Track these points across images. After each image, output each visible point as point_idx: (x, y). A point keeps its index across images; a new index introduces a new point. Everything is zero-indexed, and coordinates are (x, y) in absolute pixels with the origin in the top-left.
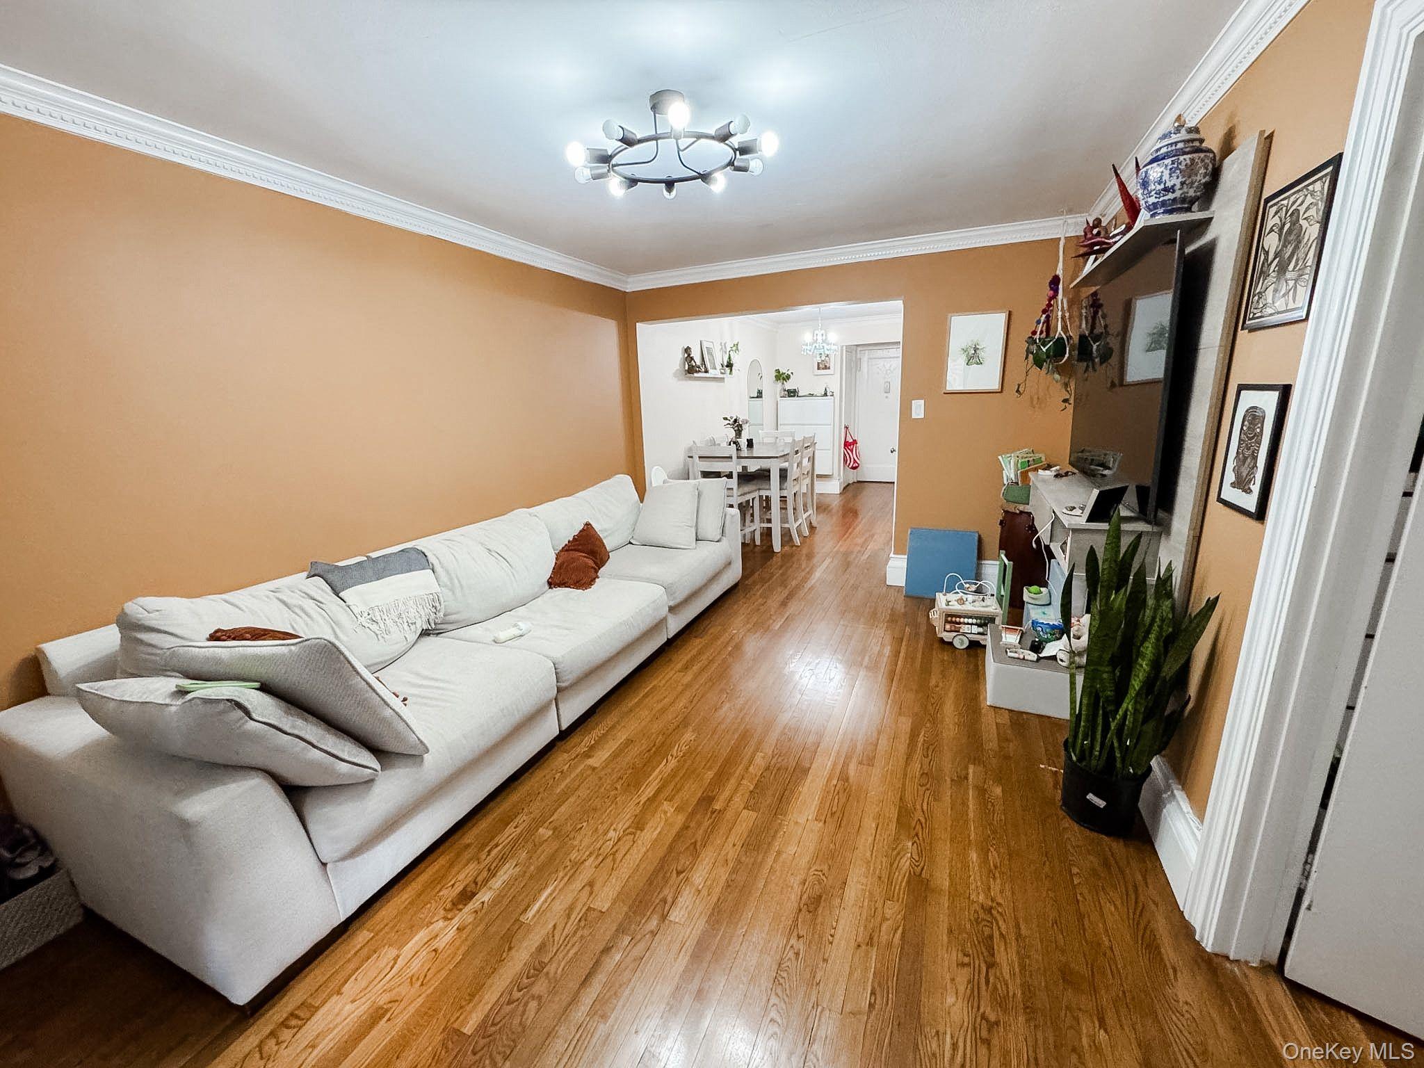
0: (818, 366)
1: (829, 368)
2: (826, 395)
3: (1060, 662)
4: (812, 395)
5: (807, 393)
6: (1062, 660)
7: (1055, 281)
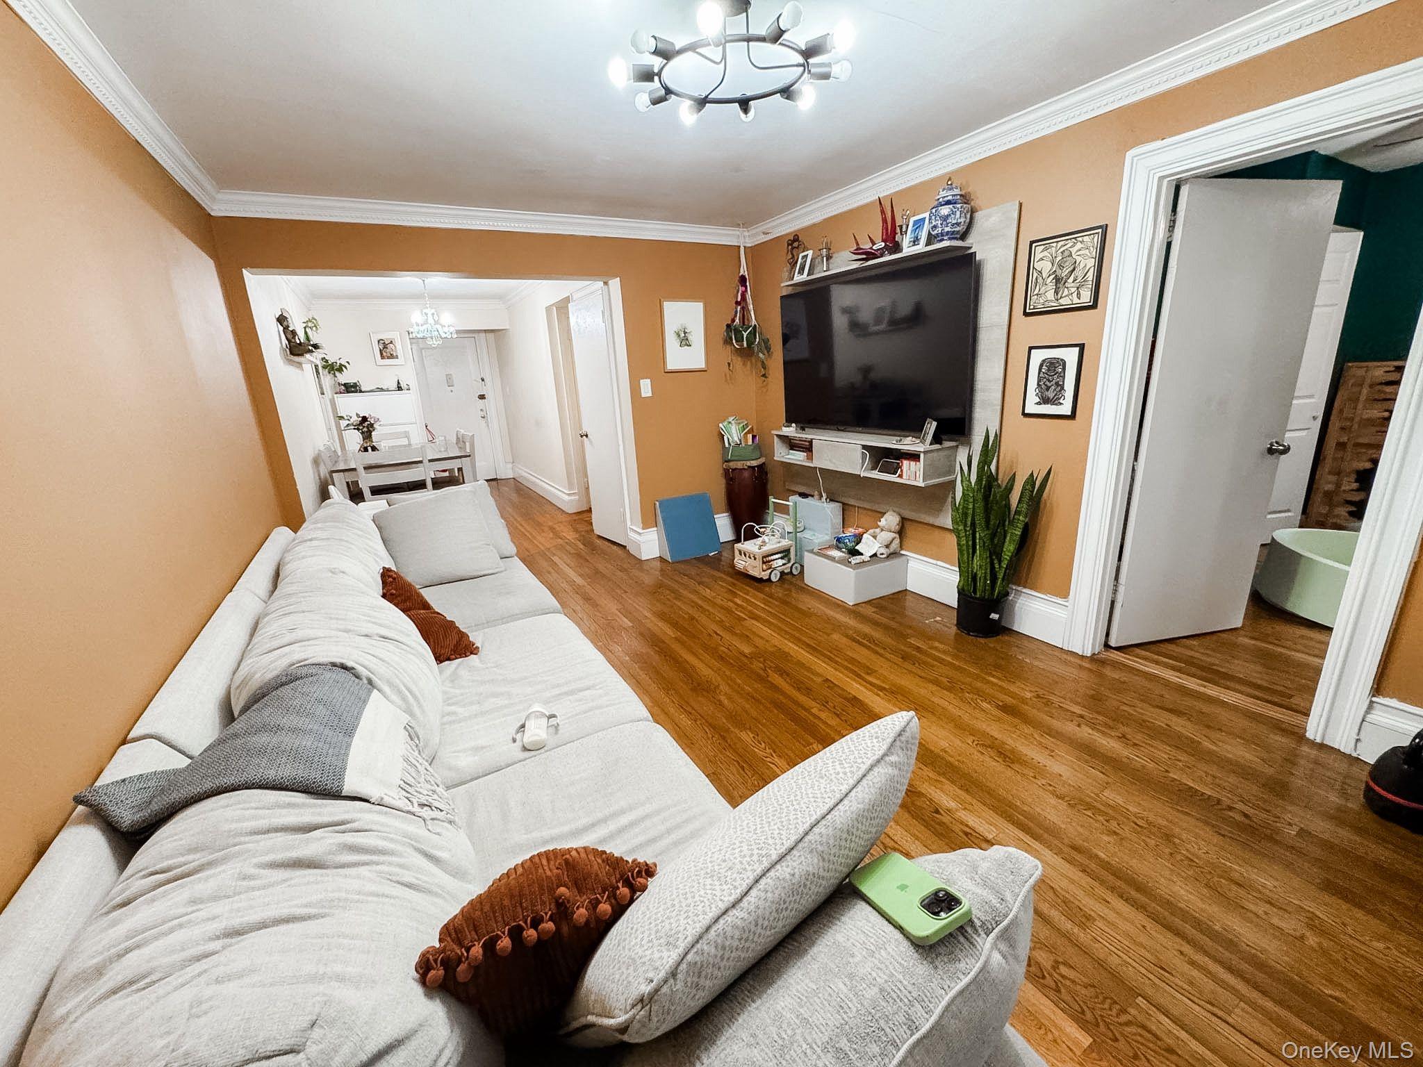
0: (381, 354)
1: (397, 357)
2: (400, 388)
3: (881, 556)
4: (382, 390)
5: (373, 388)
6: (882, 554)
7: (743, 280)
